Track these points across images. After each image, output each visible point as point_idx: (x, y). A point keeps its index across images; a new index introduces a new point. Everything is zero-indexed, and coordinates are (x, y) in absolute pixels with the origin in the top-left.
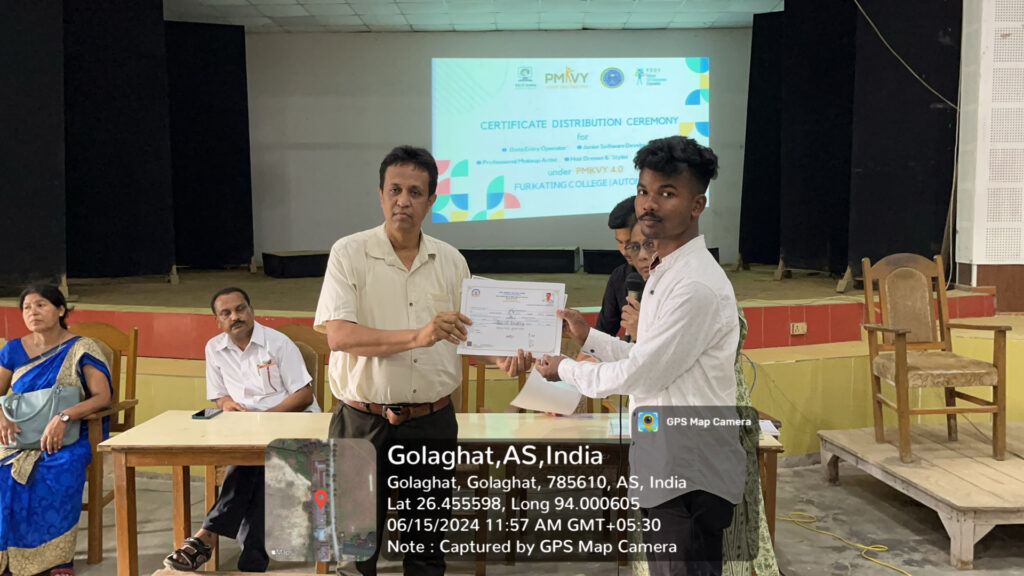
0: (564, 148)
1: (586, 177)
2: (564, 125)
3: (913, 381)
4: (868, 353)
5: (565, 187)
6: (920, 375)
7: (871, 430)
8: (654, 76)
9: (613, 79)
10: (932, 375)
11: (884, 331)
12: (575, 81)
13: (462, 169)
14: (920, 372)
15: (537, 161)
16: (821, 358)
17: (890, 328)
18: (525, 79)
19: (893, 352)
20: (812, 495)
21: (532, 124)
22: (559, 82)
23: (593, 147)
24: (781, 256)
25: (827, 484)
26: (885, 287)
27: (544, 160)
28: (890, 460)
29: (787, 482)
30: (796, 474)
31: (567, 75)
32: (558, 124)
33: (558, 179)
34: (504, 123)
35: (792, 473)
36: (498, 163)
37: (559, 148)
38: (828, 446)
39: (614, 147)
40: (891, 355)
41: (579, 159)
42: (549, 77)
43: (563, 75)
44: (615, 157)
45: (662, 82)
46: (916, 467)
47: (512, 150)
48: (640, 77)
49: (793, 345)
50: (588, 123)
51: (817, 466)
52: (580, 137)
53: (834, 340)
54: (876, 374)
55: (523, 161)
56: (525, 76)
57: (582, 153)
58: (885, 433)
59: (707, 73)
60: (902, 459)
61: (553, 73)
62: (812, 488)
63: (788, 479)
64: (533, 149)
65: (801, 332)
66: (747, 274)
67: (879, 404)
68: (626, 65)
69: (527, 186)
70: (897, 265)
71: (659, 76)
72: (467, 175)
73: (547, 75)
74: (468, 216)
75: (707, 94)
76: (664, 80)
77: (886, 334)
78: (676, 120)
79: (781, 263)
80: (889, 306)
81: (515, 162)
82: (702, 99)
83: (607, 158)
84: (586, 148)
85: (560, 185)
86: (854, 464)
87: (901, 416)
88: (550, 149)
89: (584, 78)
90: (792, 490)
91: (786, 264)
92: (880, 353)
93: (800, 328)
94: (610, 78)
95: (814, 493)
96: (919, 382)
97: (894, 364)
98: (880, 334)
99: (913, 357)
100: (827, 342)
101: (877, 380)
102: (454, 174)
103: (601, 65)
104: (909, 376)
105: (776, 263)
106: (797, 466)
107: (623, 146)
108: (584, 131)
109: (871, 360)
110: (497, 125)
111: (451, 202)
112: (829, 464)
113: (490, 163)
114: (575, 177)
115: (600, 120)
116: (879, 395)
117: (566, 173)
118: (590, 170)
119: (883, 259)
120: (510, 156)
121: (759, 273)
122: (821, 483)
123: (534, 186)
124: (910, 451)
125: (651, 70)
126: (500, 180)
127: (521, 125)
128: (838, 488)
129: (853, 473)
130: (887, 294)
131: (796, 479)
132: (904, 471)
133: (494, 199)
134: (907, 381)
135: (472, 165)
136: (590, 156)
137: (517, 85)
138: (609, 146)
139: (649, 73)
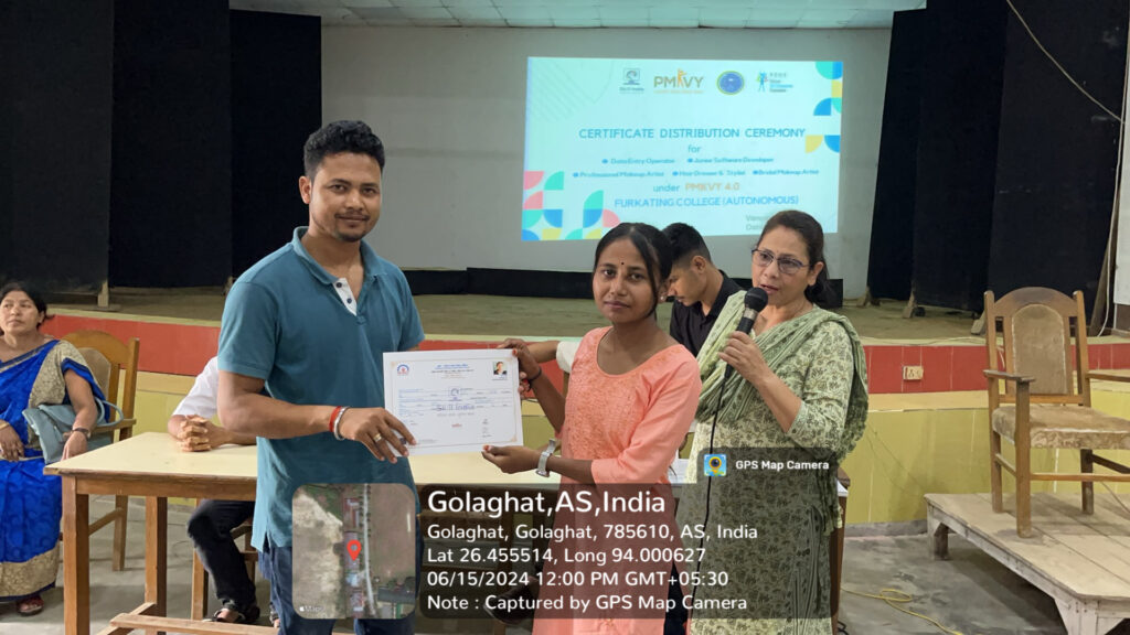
0: (672, 161)
1: (696, 194)
2: (673, 134)
3: (1037, 438)
4: (987, 406)
5: (672, 204)
6: (1046, 433)
7: (988, 496)
8: (779, 81)
9: (731, 83)
10: (1060, 433)
11: (1006, 378)
12: (688, 85)
13: (557, 182)
14: (1046, 430)
15: (642, 175)
16: (934, 407)
17: (1016, 374)
18: (632, 82)
19: (1014, 405)
20: (911, 569)
21: (637, 133)
22: (670, 86)
23: (706, 161)
24: (913, 290)
25: (933, 557)
26: (1011, 326)
27: (649, 174)
28: (1004, 533)
29: (886, 553)
30: (900, 544)
31: (679, 79)
32: (665, 133)
33: (664, 195)
34: (606, 130)
35: (893, 542)
36: (599, 175)
37: (666, 161)
38: (936, 513)
39: (730, 161)
40: (1013, 408)
41: (690, 174)
42: (659, 80)
43: (674, 79)
44: (730, 173)
45: (788, 89)
46: (1035, 543)
47: (614, 161)
48: (762, 82)
49: (905, 392)
50: (701, 133)
51: (925, 536)
52: (690, 148)
53: (957, 388)
54: (995, 429)
55: (625, 174)
56: (632, 78)
57: (691, 167)
58: (1004, 500)
59: (840, 80)
60: (1019, 532)
61: (663, 76)
62: (914, 561)
63: (888, 549)
64: (637, 161)
65: (916, 377)
66: (874, 309)
67: (998, 465)
68: (747, 68)
69: (629, 203)
70: (1026, 301)
71: (785, 81)
72: (561, 188)
73: (656, 78)
74: (561, 234)
75: (840, 105)
76: (791, 86)
77: (1009, 382)
78: (802, 132)
79: (912, 298)
80: (1014, 349)
81: (617, 175)
82: (833, 110)
83: (721, 173)
84: (697, 161)
85: (666, 203)
86: (964, 535)
87: (1019, 482)
88: (658, 162)
89: (699, 81)
90: (892, 562)
91: (918, 300)
92: (1002, 405)
93: (915, 372)
94: (728, 83)
95: (914, 567)
96: (1044, 442)
97: (1014, 419)
98: (1002, 382)
99: (1037, 410)
100: (948, 390)
101: (996, 437)
102: (548, 187)
103: (715, 68)
104: (1032, 432)
105: (905, 298)
106: (903, 534)
107: (740, 160)
108: (697, 142)
109: (991, 412)
110: (598, 133)
111: (543, 220)
112: (936, 535)
113: (590, 176)
114: (682, 194)
115: (715, 130)
116: (998, 455)
117: (673, 189)
118: (702, 187)
119: (1010, 294)
120: (611, 168)
121: (888, 310)
122: (927, 555)
123: (637, 203)
124: (1030, 523)
125: (776, 74)
126: (599, 195)
127: (624, 133)
128: (946, 563)
129: (964, 546)
130: (1013, 335)
131: (898, 550)
132: (1019, 547)
133: (591, 216)
134: (1030, 440)
135: (568, 177)
136: (701, 171)
137: (622, 89)
138: (725, 160)
139: (773, 78)
